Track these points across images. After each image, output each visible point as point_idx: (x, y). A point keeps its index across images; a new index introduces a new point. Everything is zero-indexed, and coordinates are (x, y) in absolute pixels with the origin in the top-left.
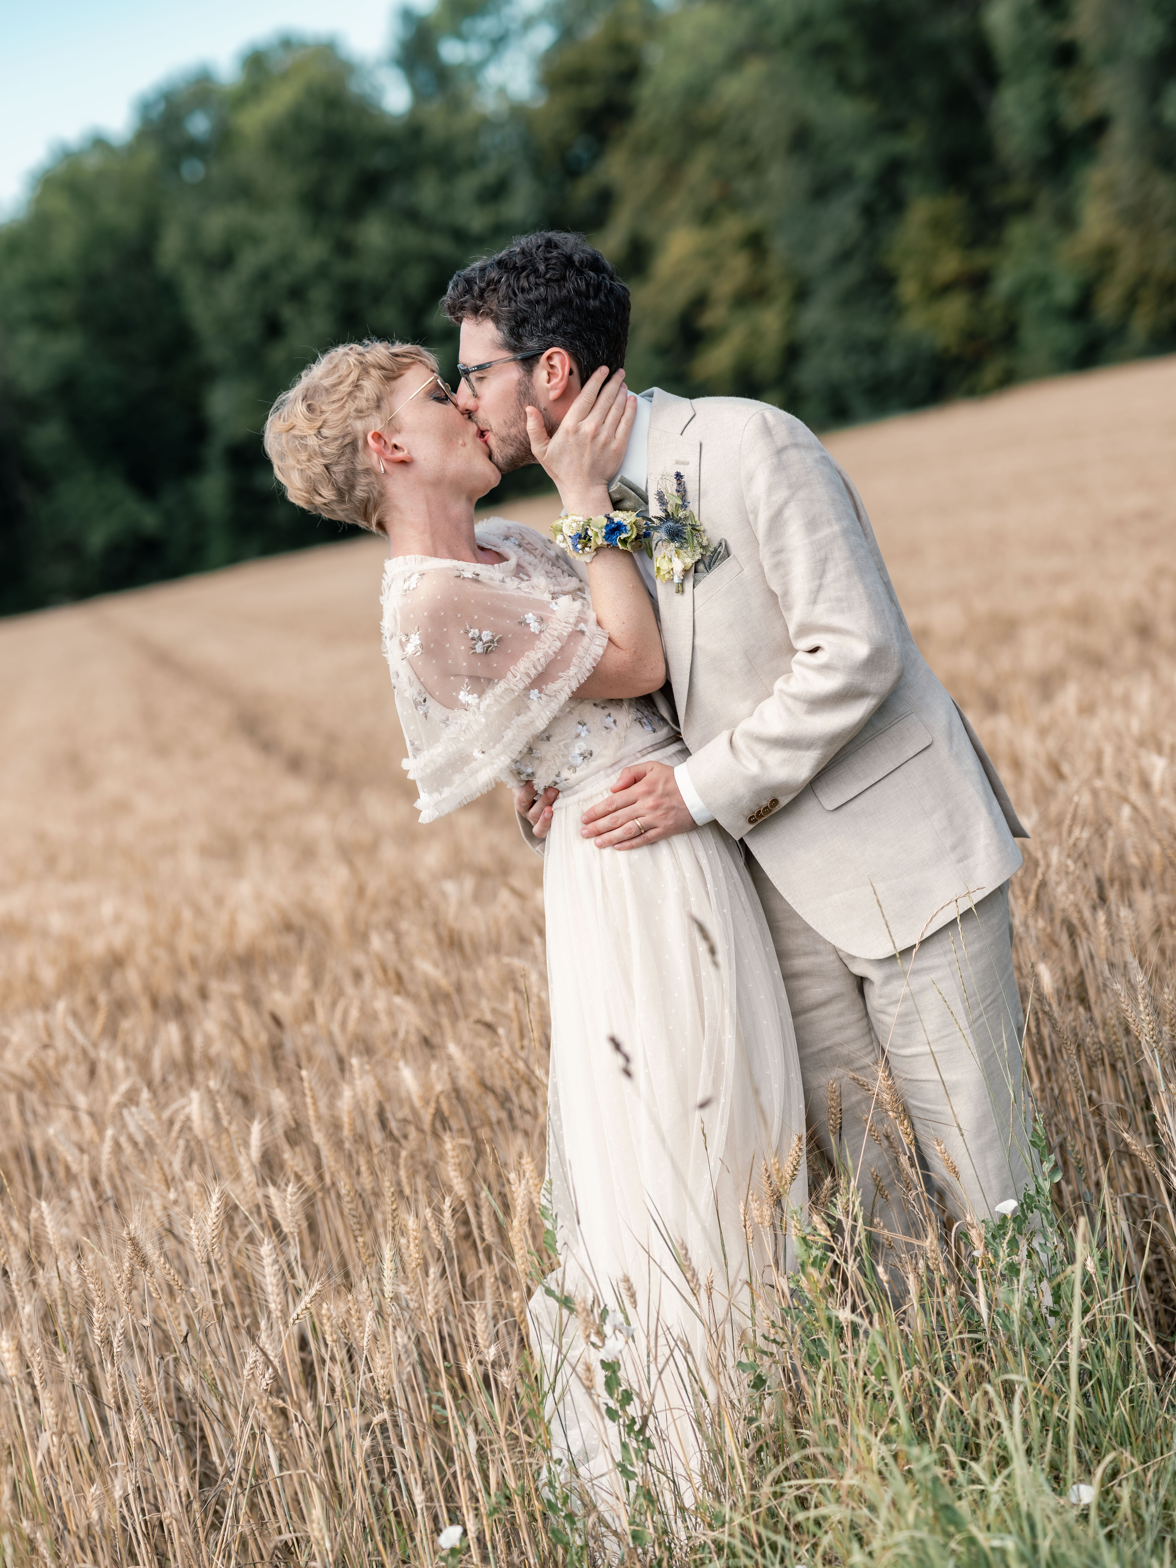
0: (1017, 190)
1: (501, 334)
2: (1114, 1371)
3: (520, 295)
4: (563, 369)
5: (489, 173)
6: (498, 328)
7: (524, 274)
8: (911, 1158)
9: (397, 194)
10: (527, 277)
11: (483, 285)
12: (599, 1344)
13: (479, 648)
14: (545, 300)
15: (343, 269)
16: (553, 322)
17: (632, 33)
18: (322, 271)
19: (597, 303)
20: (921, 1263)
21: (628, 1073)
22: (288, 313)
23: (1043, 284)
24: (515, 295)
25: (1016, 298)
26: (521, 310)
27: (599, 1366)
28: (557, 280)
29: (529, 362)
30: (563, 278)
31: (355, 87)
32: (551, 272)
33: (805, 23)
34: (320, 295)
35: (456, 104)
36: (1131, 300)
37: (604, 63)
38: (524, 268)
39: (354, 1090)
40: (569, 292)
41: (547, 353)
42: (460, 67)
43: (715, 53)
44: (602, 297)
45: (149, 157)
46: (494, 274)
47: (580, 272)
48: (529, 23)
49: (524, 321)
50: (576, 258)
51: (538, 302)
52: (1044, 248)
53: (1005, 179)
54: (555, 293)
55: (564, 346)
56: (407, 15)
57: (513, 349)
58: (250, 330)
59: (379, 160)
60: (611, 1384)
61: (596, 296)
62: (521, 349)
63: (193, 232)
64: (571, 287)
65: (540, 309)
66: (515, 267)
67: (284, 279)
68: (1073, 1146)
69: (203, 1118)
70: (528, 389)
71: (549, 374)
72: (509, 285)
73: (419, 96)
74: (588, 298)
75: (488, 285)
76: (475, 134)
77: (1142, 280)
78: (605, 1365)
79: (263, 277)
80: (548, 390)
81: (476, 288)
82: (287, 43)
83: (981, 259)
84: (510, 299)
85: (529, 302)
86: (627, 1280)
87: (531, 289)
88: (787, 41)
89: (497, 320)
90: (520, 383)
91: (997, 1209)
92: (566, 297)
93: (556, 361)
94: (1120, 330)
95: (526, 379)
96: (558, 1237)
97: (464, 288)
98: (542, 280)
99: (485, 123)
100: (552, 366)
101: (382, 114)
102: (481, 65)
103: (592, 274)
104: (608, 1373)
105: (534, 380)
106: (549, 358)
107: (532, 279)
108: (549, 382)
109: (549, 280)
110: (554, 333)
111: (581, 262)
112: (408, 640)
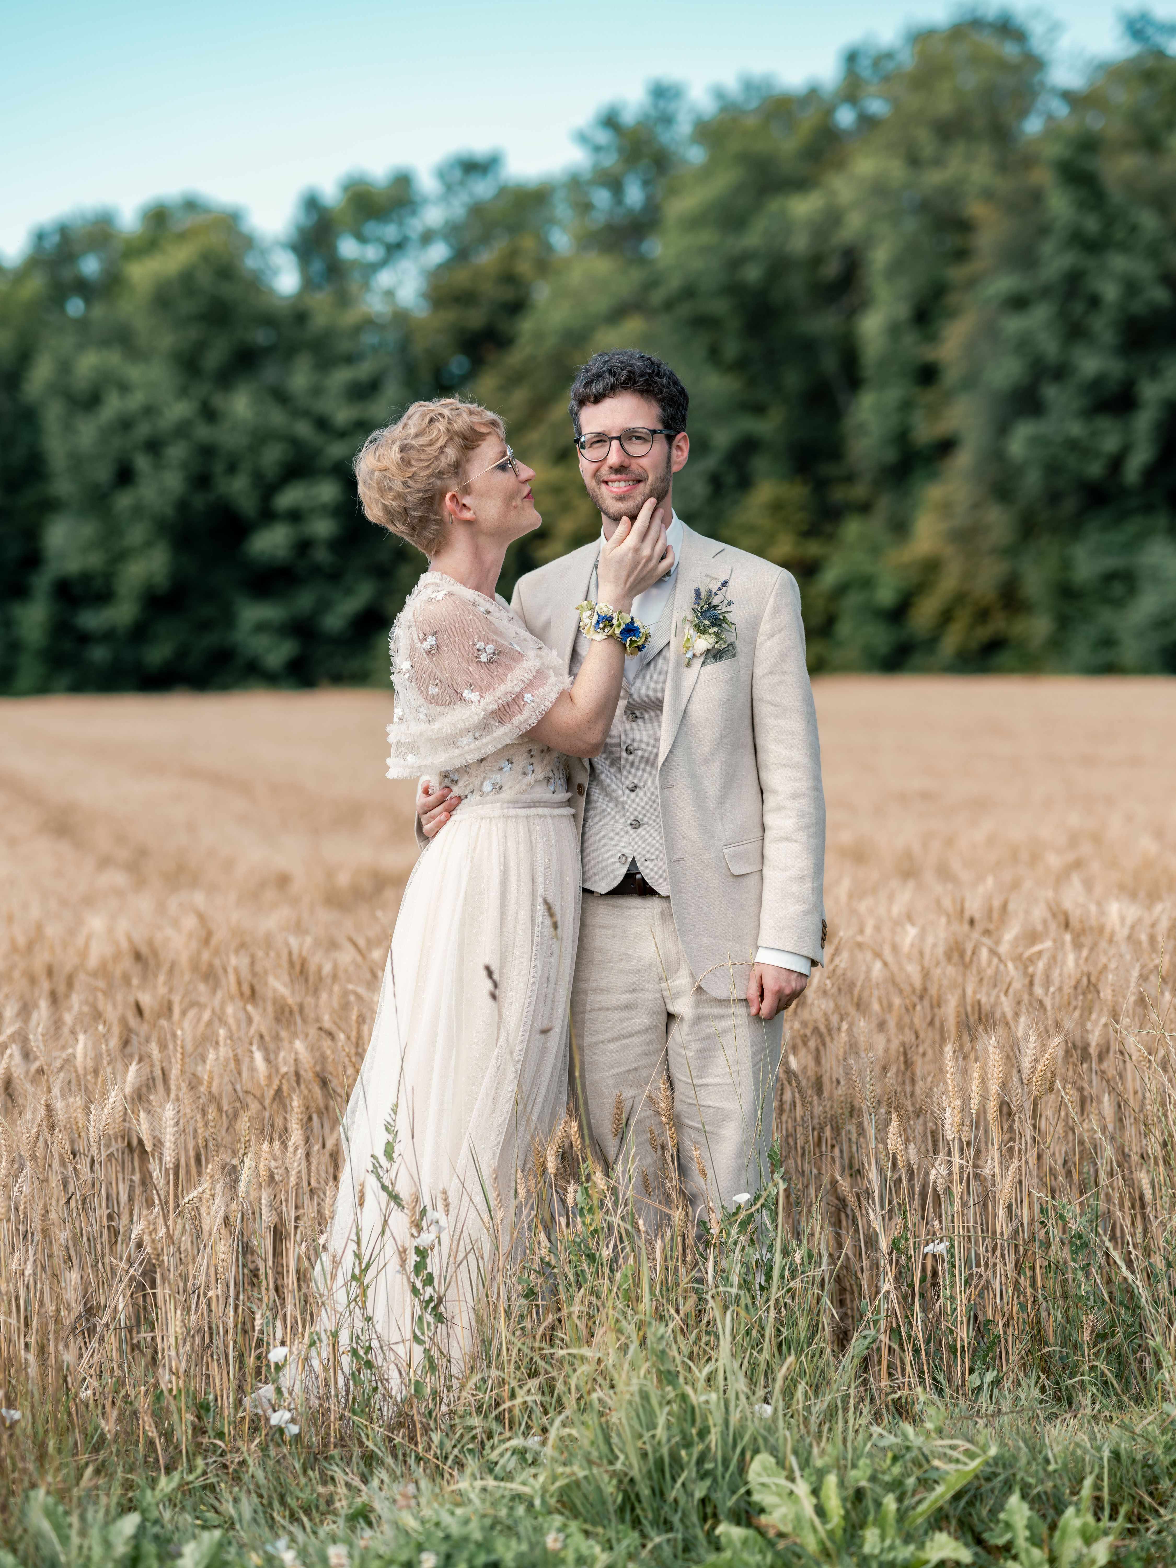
0: (859, 491)
2: (803, 1335)
5: (363, 370)
8: (672, 1156)
9: (270, 373)
12: (416, 1234)
13: (484, 658)
15: (203, 432)
17: (524, 267)
18: (182, 430)
20: (669, 1233)
21: (494, 997)
22: (142, 463)
23: (867, 583)
25: (841, 590)
27: (413, 1251)
31: (251, 262)
33: (689, 292)
34: (176, 452)
35: (343, 300)
36: (946, 617)
37: (491, 291)
39: (217, 1054)
42: (354, 263)
43: (601, 304)
45: (36, 285)
48: (427, 238)
52: (875, 550)
53: (850, 478)
56: (312, 203)
58: (103, 474)
59: (261, 337)
60: (419, 1267)
63: (65, 367)
67: (143, 430)
68: (796, 1184)
69: (86, 1056)
73: (308, 284)
76: (358, 329)
77: (960, 598)
78: (418, 1251)
79: (125, 424)
82: (191, 205)
83: (813, 549)
86: (445, 1192)
88: (669, 305)
91: (734, 1198)
94: (932, 641)
96: (396, 1149)
99: (368, 323)
101: (271, 291)
102: (374, 268)
104: (418, 1259)
112: (425, 639)
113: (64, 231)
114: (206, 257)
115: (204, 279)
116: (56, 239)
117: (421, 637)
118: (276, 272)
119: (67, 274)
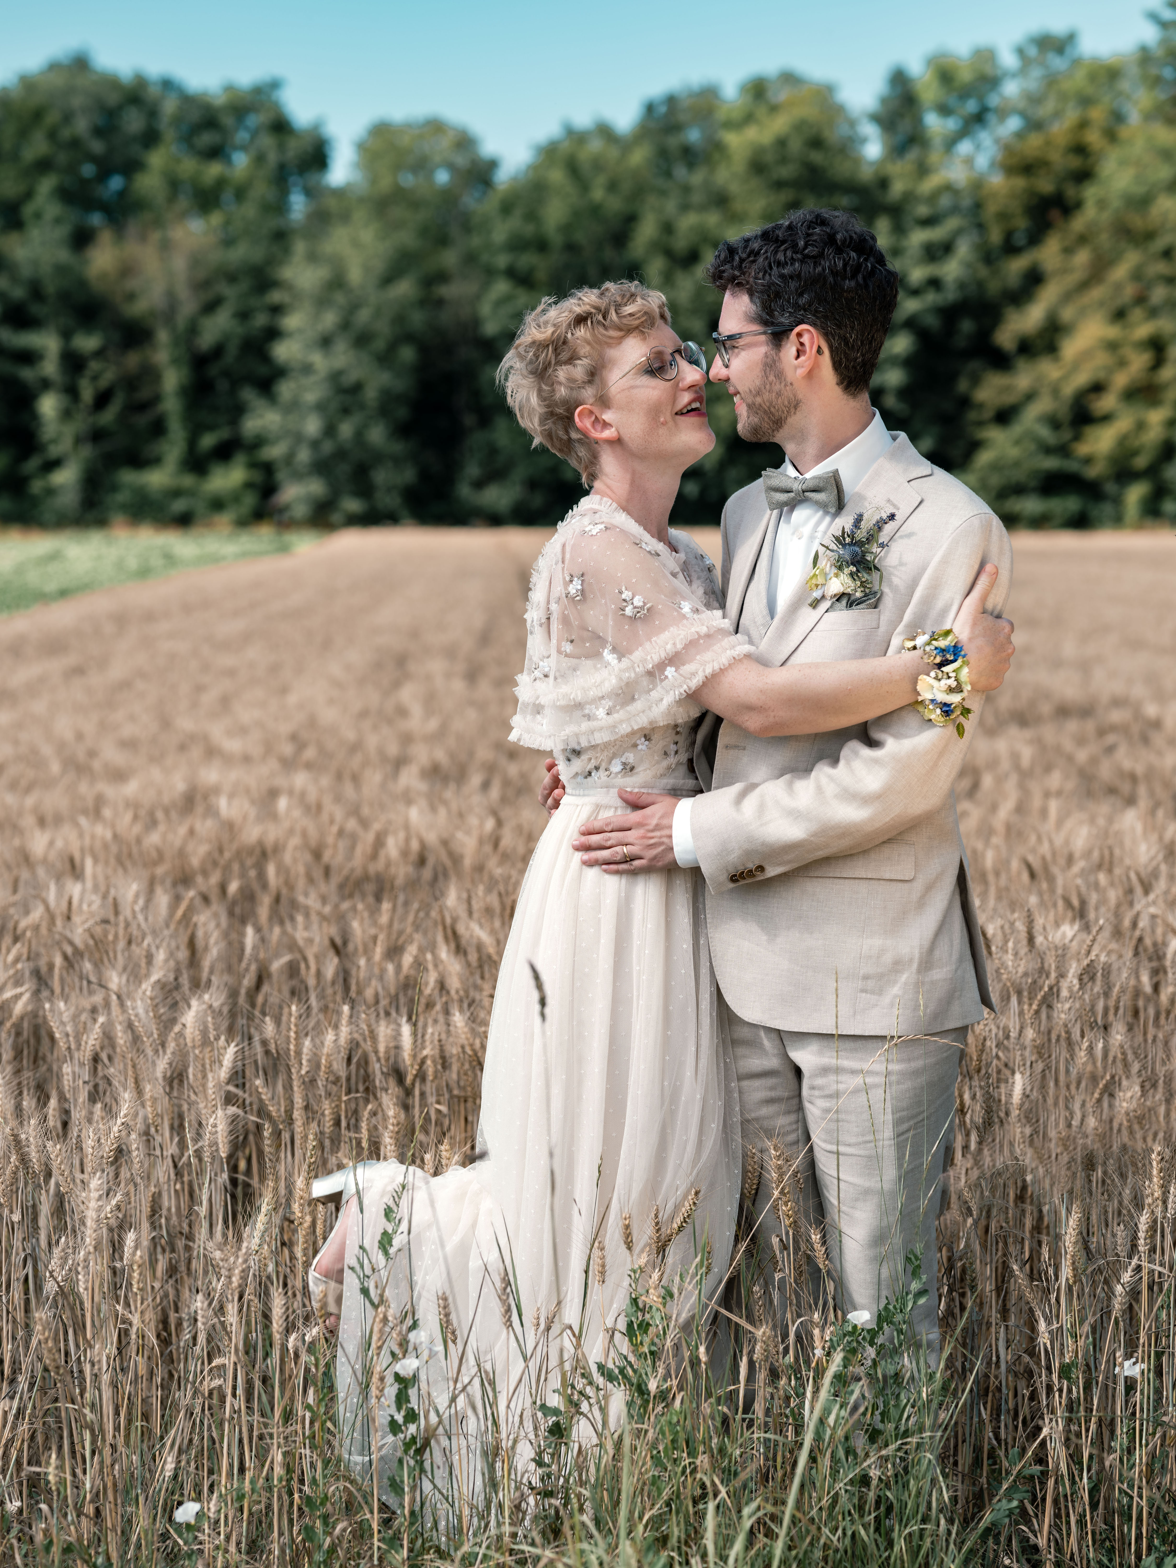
1: (754, 308)
3: (775, 268)
4: (811, 347)
6: (751, 300)
7: (783, 247)
10: (785, 250)
11: (744, 256)
13: (629, 611)
14: (799, 276)
16: (804, 300)
17: (1093, 138)
19: (853, 284)
24: (771, 268)
26: (774, 284)
28: (813, 257)
29: (778, 337)
30: (821, 255)
32: (810, 248)
35: (923, 169)
37: (1060, 161)
38: (784, 242)
40: (824, 270)
41: (797, 329)
42: (937, 136)
44: (860, 277)
45: (644, 153)
46: (756, 245)
47: (839, 251)
48: (1005, 111)
49: (778, 295)
50: (839, 237)
51: (791, 277)
54: (809, 269)
55: (813, 324)
57: (765, 323)
61: (854, 276)
62: (773, 324)
63: (668, 228)
64: (827, 264)
65: (793, 285)
66: (777, 240)
70: (774, 361)
71: (798, 351)
72: (767, 258)
73: (890, 152)
74: (844, 278)
75: (749, 256)
76: (936, 194)
78: (399, 1378)
80: (796, 368)
81: (737, 258)
82: (789, 78)
84: (765, 272)
85: (782, 276)
87: (786, 263)
89: (751, 294)
90: (766, 356)
92: (820, 274)
93: (805, 339)
95: (773, 353)
96: (395, 1242)
97: (726, 258)
98: (799, 256)
100: (802, 344)
102: (955, 139)
103: (853, 254)
105: (782, 354)
106: (799, 335)
107: (789, 253)
108: (798, 357)
109: (807, 256)
110: (805, 310)
111: (844, 241)
112: (571, 581)
113: (671, 100)
114: (800, 126)
115: (796, 146)
116: (663, 109)
117: (568, 579)
118: (864, 140)
119: (673, 142)
